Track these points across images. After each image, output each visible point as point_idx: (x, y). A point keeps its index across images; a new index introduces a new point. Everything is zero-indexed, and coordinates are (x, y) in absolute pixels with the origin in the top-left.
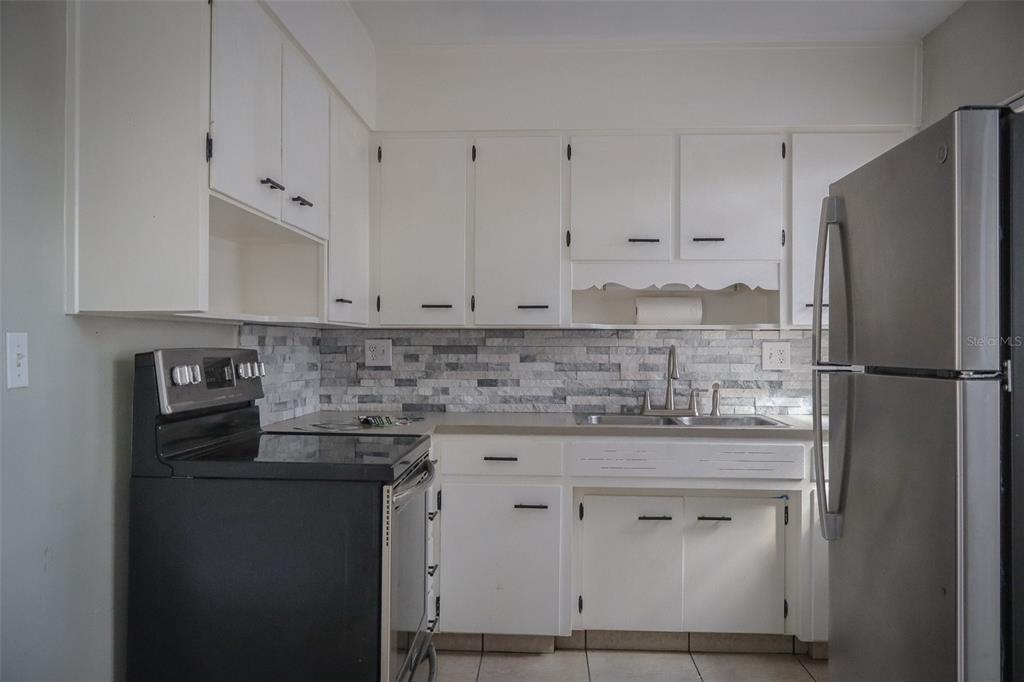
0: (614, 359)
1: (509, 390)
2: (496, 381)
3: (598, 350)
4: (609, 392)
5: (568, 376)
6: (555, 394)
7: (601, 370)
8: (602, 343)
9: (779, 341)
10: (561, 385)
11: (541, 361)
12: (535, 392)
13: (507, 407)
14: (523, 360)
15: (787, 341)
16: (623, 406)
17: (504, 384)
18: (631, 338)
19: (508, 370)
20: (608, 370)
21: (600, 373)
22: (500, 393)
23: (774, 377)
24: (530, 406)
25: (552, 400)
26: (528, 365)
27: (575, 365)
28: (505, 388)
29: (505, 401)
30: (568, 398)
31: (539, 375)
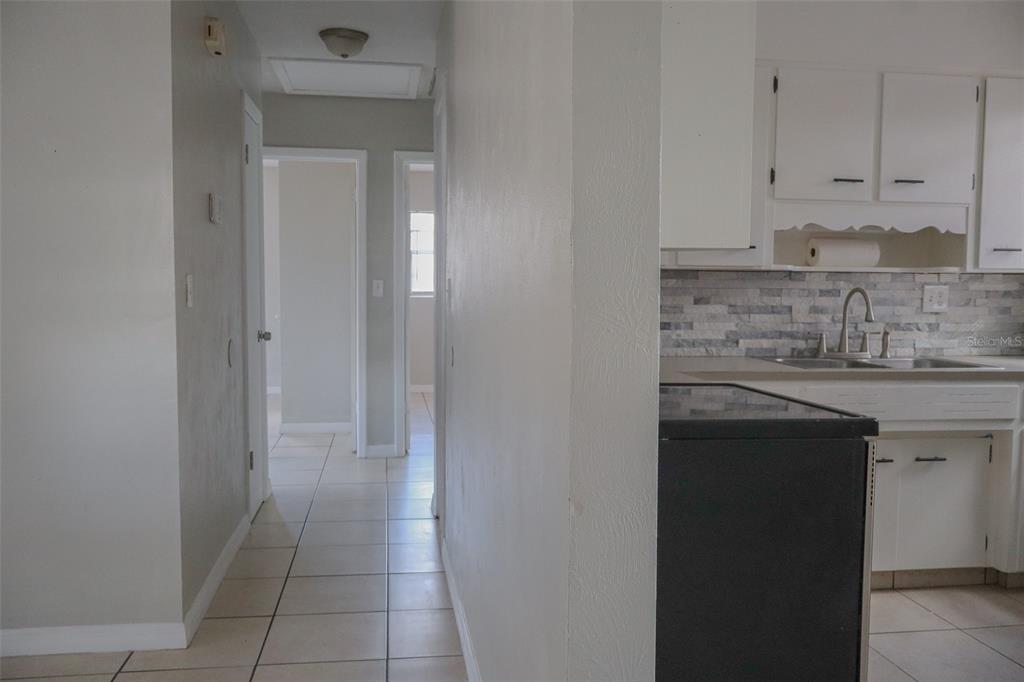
0: (785, 301)
1: (684, 334)
2: (669, 324)
3: (771, 293)
4: (781, 335)
5: (741, 319)
6: (727, 337)
7: (773, 312)
8: (775, 285)
9: (940, 284)
10: (734, 328)
11: (716, 303)
12: (709, 335)
13: (679, 351)
14: (697, 302)
15: (945, 284)
16: (793, 349)
17: (678, 327)
18: (803, 280)
19: (682, 312)
20: (779, 313)
21: (772, 316)
22: (674, 337)
23: (932, 319)
24: (703, 350)
25: (724, 343)
26: (702, 308)
27: (749, 307)
28: (678, 332)
29: (679, 345)
30: (741, 341)
31: (713, 317)
